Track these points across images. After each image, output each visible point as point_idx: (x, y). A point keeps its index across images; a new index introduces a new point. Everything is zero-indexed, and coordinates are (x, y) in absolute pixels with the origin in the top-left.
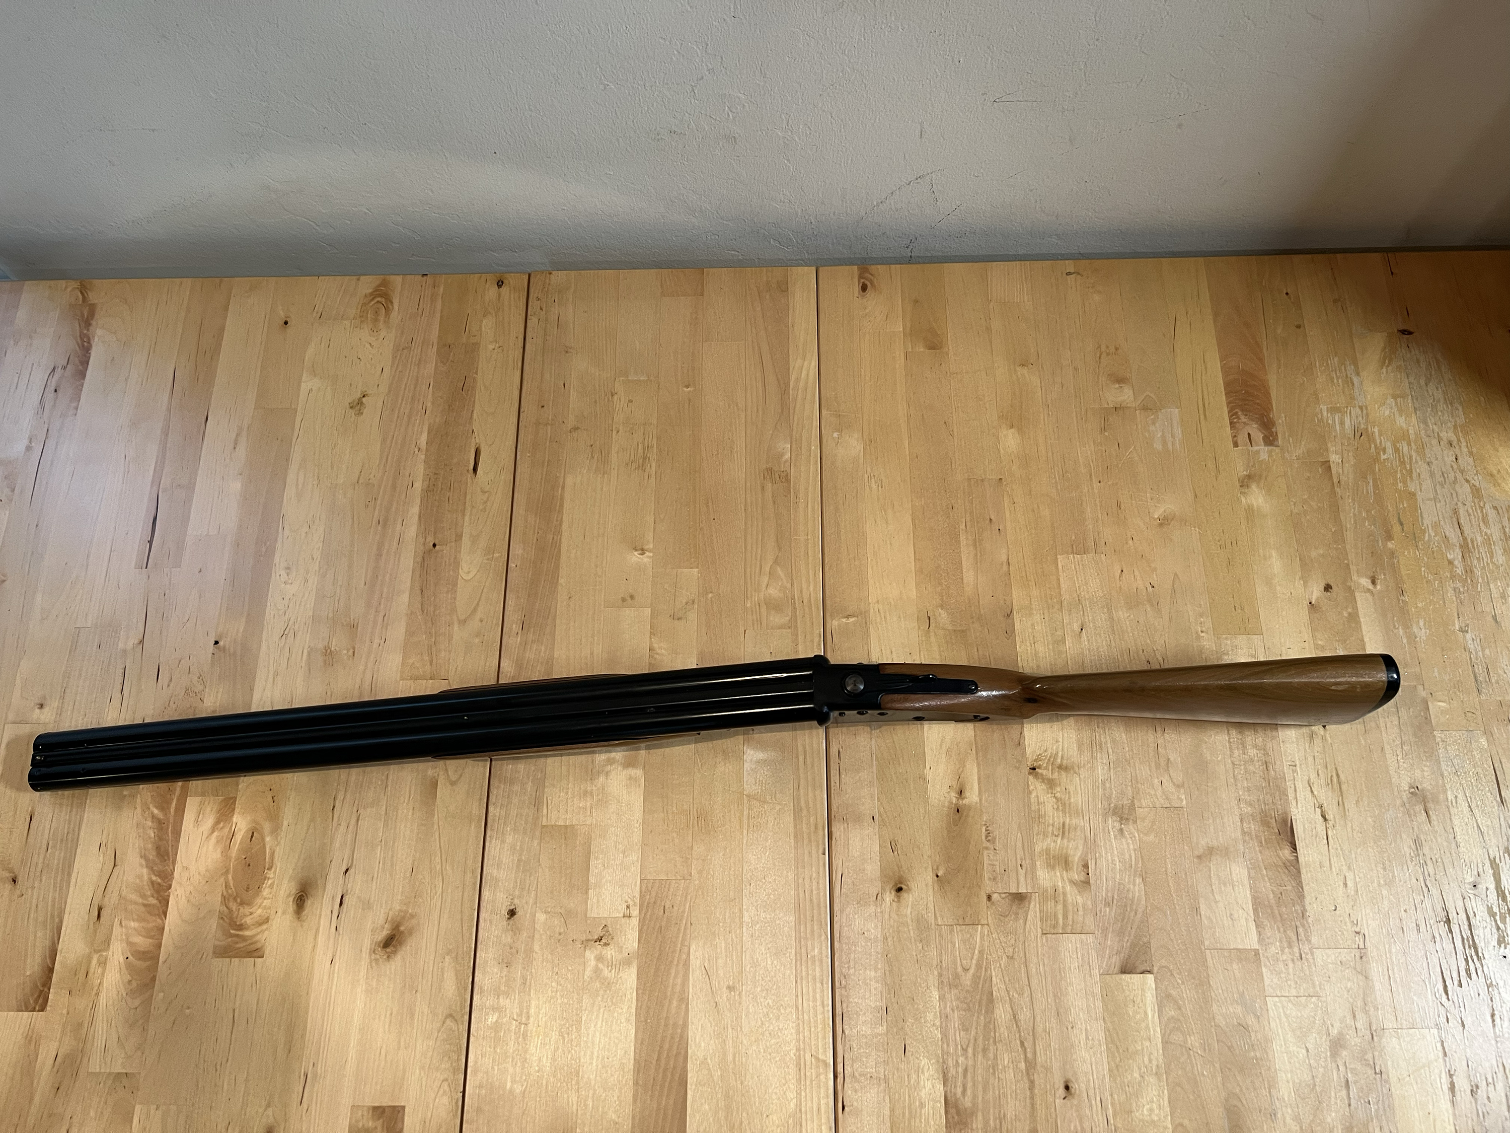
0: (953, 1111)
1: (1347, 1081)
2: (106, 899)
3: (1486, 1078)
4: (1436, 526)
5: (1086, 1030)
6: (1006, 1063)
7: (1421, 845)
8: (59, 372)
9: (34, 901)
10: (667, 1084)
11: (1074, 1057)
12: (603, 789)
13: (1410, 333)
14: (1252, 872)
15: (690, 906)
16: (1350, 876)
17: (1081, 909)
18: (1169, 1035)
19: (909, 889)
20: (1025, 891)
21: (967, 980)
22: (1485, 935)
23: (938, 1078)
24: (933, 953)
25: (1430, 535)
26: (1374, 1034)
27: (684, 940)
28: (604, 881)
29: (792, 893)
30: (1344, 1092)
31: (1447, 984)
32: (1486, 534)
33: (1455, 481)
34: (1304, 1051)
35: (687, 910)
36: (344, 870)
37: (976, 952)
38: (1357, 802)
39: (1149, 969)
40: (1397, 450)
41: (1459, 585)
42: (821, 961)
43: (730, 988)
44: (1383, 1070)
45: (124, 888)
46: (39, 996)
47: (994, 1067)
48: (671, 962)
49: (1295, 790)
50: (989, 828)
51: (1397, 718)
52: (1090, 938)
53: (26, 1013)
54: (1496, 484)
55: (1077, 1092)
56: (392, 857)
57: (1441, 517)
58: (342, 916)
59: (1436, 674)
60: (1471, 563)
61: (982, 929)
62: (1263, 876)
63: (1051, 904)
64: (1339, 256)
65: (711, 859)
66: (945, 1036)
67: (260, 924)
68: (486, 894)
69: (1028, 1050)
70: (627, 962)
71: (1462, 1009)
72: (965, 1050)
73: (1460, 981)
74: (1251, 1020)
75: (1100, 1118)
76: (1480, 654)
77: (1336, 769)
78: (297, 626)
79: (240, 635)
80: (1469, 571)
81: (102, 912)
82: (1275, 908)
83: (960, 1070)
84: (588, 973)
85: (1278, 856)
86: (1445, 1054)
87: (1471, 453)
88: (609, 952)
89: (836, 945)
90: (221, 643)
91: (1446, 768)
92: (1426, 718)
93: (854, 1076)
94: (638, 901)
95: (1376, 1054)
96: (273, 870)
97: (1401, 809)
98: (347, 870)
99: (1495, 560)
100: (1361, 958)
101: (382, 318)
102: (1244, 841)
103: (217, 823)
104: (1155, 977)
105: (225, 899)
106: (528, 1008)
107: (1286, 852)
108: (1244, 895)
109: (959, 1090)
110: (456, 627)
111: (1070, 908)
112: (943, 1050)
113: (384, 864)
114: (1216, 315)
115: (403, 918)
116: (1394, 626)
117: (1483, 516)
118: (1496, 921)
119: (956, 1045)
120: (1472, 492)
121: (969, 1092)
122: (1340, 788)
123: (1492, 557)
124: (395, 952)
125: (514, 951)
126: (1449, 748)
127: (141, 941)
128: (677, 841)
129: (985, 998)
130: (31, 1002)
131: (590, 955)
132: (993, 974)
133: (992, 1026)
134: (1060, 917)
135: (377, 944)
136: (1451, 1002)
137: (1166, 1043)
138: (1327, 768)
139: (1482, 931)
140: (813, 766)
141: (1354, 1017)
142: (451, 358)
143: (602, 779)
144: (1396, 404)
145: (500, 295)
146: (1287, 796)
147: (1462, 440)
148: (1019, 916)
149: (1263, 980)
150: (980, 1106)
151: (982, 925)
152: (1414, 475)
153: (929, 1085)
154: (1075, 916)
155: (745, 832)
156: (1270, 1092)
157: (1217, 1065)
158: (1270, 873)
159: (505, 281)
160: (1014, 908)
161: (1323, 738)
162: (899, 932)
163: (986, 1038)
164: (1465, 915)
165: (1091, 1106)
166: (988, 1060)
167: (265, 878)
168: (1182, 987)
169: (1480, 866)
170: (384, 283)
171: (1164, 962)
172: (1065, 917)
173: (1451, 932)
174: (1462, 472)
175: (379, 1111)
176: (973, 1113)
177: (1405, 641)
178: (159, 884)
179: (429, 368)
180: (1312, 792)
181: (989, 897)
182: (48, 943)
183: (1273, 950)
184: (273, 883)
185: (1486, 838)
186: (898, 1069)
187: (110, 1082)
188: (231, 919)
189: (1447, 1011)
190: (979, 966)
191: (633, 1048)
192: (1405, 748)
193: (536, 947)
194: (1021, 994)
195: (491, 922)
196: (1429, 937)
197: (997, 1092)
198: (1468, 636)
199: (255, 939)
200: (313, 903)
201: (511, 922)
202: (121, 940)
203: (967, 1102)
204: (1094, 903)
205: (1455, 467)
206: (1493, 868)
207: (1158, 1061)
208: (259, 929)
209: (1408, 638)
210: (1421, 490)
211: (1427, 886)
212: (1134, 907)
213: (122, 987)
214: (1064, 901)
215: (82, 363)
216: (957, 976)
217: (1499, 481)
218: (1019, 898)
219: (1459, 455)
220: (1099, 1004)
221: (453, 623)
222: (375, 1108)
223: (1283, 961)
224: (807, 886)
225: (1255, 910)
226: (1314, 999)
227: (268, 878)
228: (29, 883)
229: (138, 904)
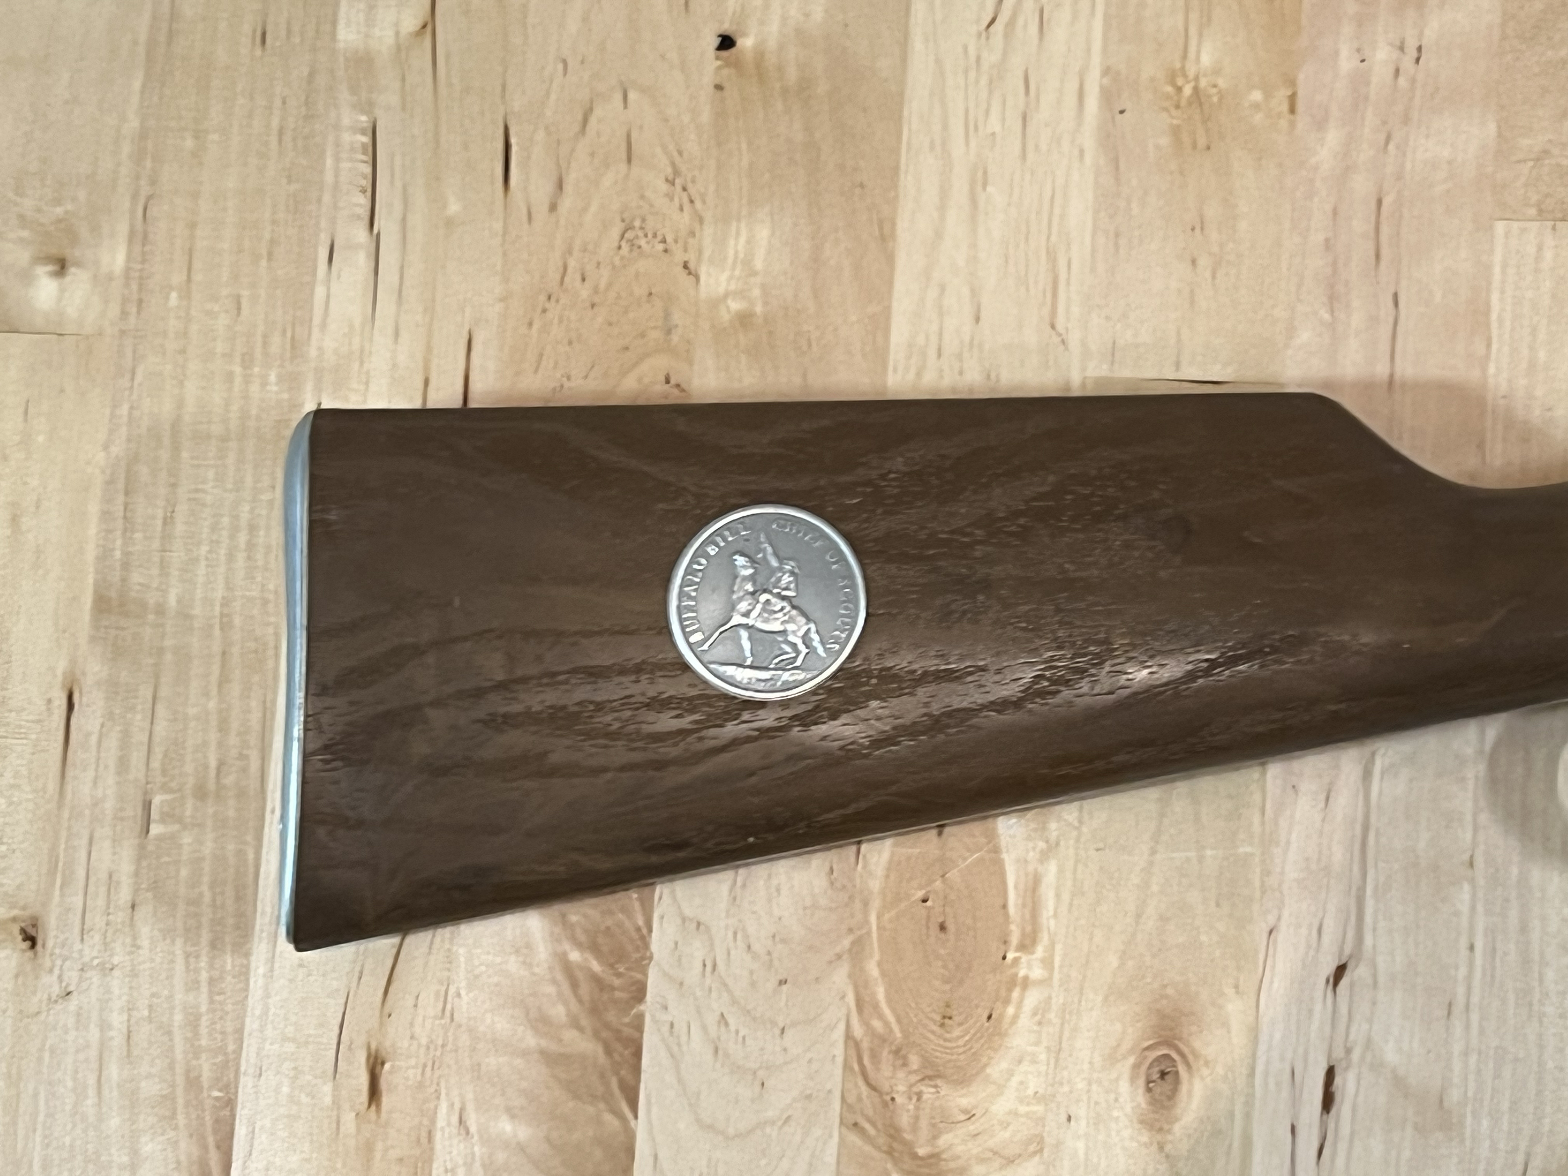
2: (396, 1026)
36: (1329, 969)
98: (1340, 971)
167: (1012, 983)
227: (1026, 983)
228: (91, 950)
229: (525, 1053)
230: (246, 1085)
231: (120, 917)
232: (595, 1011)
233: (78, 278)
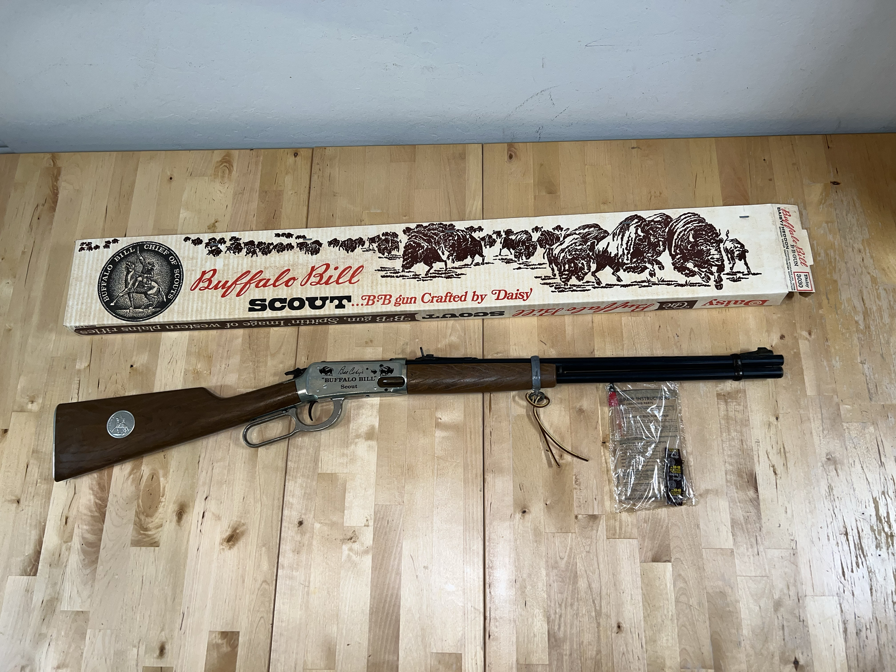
0: (553, 640)
1: (783, 626)
2: (70, 512)
3: (866, 626)
4: (849, 300)
5: (631, 595)
6: (584, 612)
7: (832, 489)
8: (40, 207)
9: (30, 514)
10: (388, 622)
11: (624, 609)
12: (354, 452)
13: (838, 184)
14: (731, 505)
15: (403, 520)
16: (789, 506)
17: (630, 524)
18: (679, 597)
19: (530, 512)
20: (597, 514)
21: (562, 564)
22: (869, 543)
23: (544, 621)
24: (543, 549)
25: (844, 305)
26: (800, 598)
27: (399, 539)
28: (353, 505)
29: (462, 513)
30: (781, 632)
31: (845, 570)
32: (879, 305)
33: (862, 273)
34: (758, 608)
35: (401, 523)
36: (205, 497)
37: (568, 548)
38: (795, 463)
39: (668, 559)
40: (827, 255)
41: (861, 336)
42: (478, 553)
43: (426, 568)
44: (805, 619)
45: (80, 506)
46: (32, 568)
47: (577, 615)
48: (392, 552)
49: (759, 457)
50: (577, 477)
51: (820, 415)
52: (635, 542)
53: (26, 577)
54: (886, 274)
55: (625, 629)
56: (232, 490)
57: (852, 295)
58: (204, 524)
59: (845, 389)
60: (869, 322)
61: (572, 535)
62: (737, 506)
63: (612, 522)
64: (796, 136)
65: (415, 494)
66: (549, 596)
67: (157, 528)
68: (286, 512)
69: (597, 605)
70: (366, 552)
71: (853, 585)
72: (560, 605)
73: (852, 569)
74: (728, 590)
75: (638, 644)
76: (872, 377)
77: (783, 444)
78: (178, 357)
79: (145, 362)
80: (867, 327)
81: (69, 520)
82: (744, 525)
83: (557, 616)
84: (344, 557)
85: (747, 494)
86: (842, 611)
87: (872, 257)
88: (356, 546)
89: (487, 544)
90: (134, 366)
91: (850, 445)
92: (838, 415)
93: (495, 619)
94: (373, 517)
95: (801, 610)
96: (164, 497)
97: (821, 468)
98: (206, 498)
99: (883, 320)
100: (794, 554)
101: (227, 176)
102: (727, 486)
103: (133, 470)
104: (672, 565)
105: (137, 514)
106: (310, 577)
107: (751, 493)
108: (726, 518)
109: (556, 628)
110: (269, 358)
111: (624, 524)
112: (547, 605)
113: (228, 494)
114: (721, 173)
115: (239, 525)
116: (821, 360)
117: (877, 294)
118: (875, 534)
119: (555, 602)
120: (871, 279)
121: (562, 628)
122: (785, 455)
123: (882, 319)
124: (234, 545)
125: (301, 545)
126: (851, 432)
127: (90, 537)
128: (396, 483)
129: (573, 575)
130: (28, 570)
131: (345, 548)
132: (578, 561)
133: (576, 591)
134: (618, 529)
135: (224, 540)
136: (846, 581)
137: (677, 601)
138: (777, 444)
139: (866, 539)
140: (475, 440)
141: (788, 588)
142: (267, 199)
143: (353, 447)
144: (828, 226)
145: (295, 161)
146: (753, 460)
147: (867, 248)
148: (594, 528)
149: (735, 566)
150: (569, 636)
151: (572, 533)
152: (837, 269)
153: (539, 624)
154: (626, 528)
155: (435, 478)
156: (737, 631)
157: (707, 616)
158: (742, 505)
159: (299, 153)
160: (591, 523)
161: (776, 426)
162: (523, 536)
163: (573, 598)
164: (856, 531)
165: (633, 637)
166: (574, 610)
167: (160, 502)
168: (688, 570)
169: (867, 501)
170: (228, 155)
171: (678, 555)
172: (621, 528)
173: (848, 540)
174: (866, 268)
175: (224, 634)
176: (564, 640)
177: (827, 369)
178: (100, 504)
179: (254, 205)
180: (768, 457)
181: (576, 517)
182: (37, 537)
183: (743, 549)
184: (165, 505)
185: (871, 485)
186: (521, 615)
187: (73, 616)
188: (141, 525)
189: (844, 586)
190: (569, 556)
191: (369, 601)
192: (825, 432)
193: (314, 543)
194: (594, 573)
195: (289, 529)
196: (835, 543)
197: (578, 629)
198: (866, 366)
199: (155, 536)
200: (187, 516)
201: (300, 528)
202: (79, 536)
203: (561, 635)
204: (638, 520)
205: (862, 265)
206: (874, 503)
207: (672, 612)
208: (157, 530)
209: (829, 367)
210: (840, 278)
211: (834, 513)
212: (661, 523)
213: (80, 563)
214: (620, 519)
215: (53, 202)
216: (556, 562)
217: (888, 273)
218: (594, 518)
219: (864, 256)
220: (639, 579)
221: (267, 356)
222: (223, 633)
223: (748, 556)
224: (471, 509)
225: (732, 526)
226: (765, 578)
227: (162, 502)
228: (27, 503)
229: (88, 516)
230: (47, 522)
231: (31, 498)
232: (99, 509)
233: (35, 404)
